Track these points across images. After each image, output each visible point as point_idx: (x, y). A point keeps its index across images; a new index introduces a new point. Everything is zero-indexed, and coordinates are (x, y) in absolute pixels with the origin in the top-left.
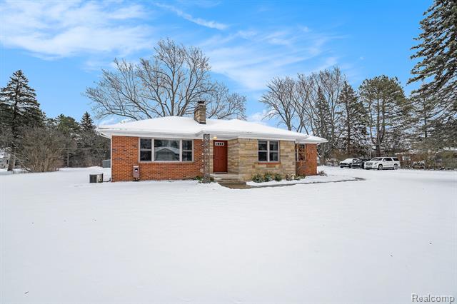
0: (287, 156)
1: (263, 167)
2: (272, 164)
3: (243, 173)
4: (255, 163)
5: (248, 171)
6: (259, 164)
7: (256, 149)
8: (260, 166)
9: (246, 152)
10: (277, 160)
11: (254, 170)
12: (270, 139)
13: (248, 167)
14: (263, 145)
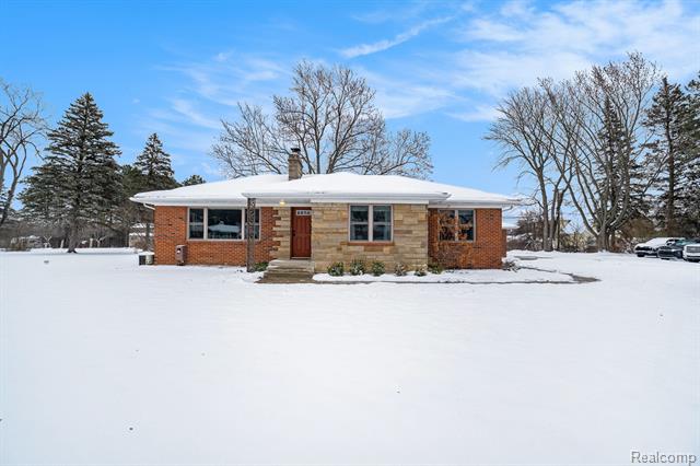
0: (410, 232)
1: (358, 250)
2: (376, 245)
3: (319, 259)
4: (342, 243)
5: (328, 256)
6: (349, 244)
7: (345, 219)
8: (352, 248)
9: (326, 225)
10: (389, 239)
11: (340, 255)
12: (375, 202)
13: (328, 250)
14: (359, 213)
